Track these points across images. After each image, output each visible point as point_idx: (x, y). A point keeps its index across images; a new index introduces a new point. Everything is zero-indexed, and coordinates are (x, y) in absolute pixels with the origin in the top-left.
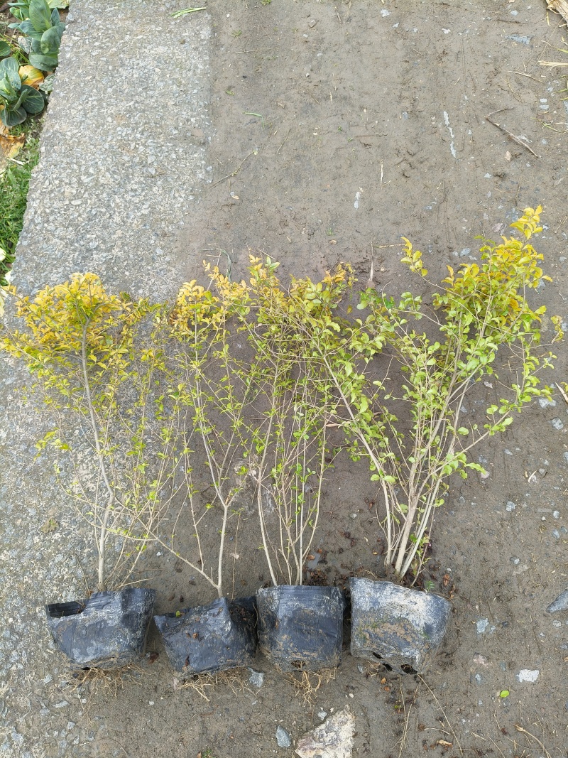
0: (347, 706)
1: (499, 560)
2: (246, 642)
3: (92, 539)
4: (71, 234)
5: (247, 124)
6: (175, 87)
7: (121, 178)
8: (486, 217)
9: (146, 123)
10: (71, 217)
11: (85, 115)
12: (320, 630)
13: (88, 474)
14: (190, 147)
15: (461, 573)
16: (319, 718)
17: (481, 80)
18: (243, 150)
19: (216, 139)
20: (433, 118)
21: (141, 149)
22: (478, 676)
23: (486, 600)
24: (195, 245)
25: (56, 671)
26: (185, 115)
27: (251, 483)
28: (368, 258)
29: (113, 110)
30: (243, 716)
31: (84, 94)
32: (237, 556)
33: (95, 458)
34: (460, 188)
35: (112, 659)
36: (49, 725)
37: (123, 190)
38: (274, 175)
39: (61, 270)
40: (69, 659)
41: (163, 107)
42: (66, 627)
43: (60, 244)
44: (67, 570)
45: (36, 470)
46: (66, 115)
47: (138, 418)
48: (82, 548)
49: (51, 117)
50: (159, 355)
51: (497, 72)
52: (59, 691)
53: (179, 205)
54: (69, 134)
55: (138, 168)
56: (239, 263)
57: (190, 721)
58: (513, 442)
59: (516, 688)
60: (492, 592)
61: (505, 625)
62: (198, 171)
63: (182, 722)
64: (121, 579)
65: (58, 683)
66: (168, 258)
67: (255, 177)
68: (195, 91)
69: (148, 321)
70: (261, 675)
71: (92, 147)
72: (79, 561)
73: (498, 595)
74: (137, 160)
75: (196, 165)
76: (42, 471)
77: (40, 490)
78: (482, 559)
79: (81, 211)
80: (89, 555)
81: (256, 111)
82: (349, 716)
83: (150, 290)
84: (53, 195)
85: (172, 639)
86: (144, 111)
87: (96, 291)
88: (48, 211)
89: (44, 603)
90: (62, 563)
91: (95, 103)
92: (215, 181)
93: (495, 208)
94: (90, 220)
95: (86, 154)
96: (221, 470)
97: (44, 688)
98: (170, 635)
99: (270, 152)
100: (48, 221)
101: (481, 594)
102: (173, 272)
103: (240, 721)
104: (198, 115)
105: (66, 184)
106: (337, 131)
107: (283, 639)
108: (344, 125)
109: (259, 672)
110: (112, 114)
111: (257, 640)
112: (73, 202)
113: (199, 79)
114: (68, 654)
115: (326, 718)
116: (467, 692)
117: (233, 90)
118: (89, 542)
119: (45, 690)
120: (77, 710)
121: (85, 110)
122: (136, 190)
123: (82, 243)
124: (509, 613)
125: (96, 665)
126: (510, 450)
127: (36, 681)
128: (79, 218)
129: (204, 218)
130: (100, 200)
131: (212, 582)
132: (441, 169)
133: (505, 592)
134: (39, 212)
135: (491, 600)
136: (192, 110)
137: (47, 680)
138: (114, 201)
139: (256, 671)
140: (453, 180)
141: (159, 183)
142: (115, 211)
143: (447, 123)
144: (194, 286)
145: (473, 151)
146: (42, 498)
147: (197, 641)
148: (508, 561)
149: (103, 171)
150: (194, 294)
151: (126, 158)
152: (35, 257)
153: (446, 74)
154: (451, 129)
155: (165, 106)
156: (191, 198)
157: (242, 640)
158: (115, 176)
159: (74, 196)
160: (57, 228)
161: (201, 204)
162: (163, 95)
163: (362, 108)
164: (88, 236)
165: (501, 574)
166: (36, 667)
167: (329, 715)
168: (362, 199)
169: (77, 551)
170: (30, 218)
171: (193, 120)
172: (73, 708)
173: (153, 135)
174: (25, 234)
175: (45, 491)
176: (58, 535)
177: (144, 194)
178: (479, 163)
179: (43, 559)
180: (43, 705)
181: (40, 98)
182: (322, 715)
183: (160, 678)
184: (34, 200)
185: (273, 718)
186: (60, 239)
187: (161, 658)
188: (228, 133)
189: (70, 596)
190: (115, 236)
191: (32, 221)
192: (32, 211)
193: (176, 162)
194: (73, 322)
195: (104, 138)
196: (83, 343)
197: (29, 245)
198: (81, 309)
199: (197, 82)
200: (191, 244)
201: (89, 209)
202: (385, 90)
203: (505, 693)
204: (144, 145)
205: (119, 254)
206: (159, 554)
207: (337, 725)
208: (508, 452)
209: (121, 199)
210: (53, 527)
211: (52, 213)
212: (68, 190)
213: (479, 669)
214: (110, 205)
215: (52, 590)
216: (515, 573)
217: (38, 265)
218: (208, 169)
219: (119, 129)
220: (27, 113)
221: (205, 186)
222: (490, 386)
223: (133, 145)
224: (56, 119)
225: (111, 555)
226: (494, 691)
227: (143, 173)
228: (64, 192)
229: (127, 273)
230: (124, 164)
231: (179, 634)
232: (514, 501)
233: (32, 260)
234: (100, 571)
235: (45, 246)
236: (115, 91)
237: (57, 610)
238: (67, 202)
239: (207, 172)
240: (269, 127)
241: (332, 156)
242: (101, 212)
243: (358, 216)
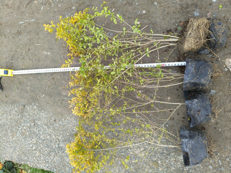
0: (223, 61)
1: (174, 8)
2: (201, 94)
3: (161, 150)
4: (53, 154)
5: (19, 91)
6: (4, 115)
7: (34, 135)
8: (56, 10)
9: (16, 126)
10: (47, 153)
11: (12, 147)
12: (201, 67)
13: (138, 150)
14: (25, 111)
15: (178, 21)
16: (227, 70)
17: (9, 10)
18: (27, 92)
19: (23, 101)
20: (21, 27)
21: (25, 128)
22: (214, 16)
23: (188, 12)
24: (59, 110)
25: (208, 164)
26: (14, 112)
27: (144, 92)
28: (67, 50)
29: (11, 137)
30: (226, 97)
31: (4, 147)
32: (169, 98)
33: (132, 147)
34: (45, 18)
35: (206, 143)
36: (228, 167)
37: (39, 135)
38: (37, 82)
39: (65, 158)
40: (205, 159)
41: (11, 120)
42: (193, 160)
43: (56, 157)
44: (172, 159)
45: (135, 169)
46: (11, 154)
47: (119, 132)
48: (164, 153)
49: (12, 159)
50: (97, 123)
51: (7, 5)
52: (215, 163)
53: (45, 115)
54: (18, 153)
55: (31, 129)
56: (66, 95)
57: (227, 116)
58: (133, 2)
59: (219, 3)
60: (185, 10)
61: (196, 6)
62: (34, 108)
63: (227, 119)
64: (176, 140)
65: (212, 163)
66: (63, 120)
67: (37, 88)
68: (6, 108)
69: (85, 127)
70: (211, 91)
71: (23, 145)
72: (169, 154)
73: (186, 8)
74: (28, 129)
75: (32, 109)
76: (136, 167)
77: (143, 167)
78: (173, 13)
79: (45, 150)
80: (166, 151)
81: (14, 87)
82: (227, 60)
83: (74, 126)
84: (39, 160)
85: (199, 121)
86: (12, 126)
87: (73, 145)
88: (44, 162)
89: (183, 167)
90: (169, 161)
91: (8, 144)
92: (38, 102)
93: (53, 7)
94: (48, 147)
95: (25, 147)
96: (139, 103)
97: (214, 168)
98: (197, 122)
99: (29, 83)
100: (48, 162)
101: (185, 14)
102: (68, 118)
103: (227, 98)
104: (14, 107)
105: (35, 155)
106: (23, 60)
107: (203, 81)
108: (21, 57)
109: (210, 91)
110: (12, 138)
111: (200, 91)
112: (42, 153)
113: (2, 107)
114: (203, 159)
115: (227, 68)
116: (219, 19)
117: (7, 95)
118: (162, 151)
119: (215, 168)
120: (222, 157)
121: (10, 147)
122: (39, 130)
123: (56, 150)
124: (192, 5)
125: (208, 149)
126: (136, 3)
127: (211, 171)
128: (48, 151)
129: (50, 107)
130: (42, 143)
131: (179, 106)
132: (39, 25)
133: (185, 6)
134: (44, 165)
135: (188, 10)
136: (13, 110)
137: (211, 167)
138: (42, 138)
139: (210, 92)
140: (42, 21)
141: (37, 122)
142: (46, 138)
143: (23, 22)
144: (74, 110)
145: (33, 14)
146: (145, 167)
147: (201, 112)
148: (174, 4)
149: (31, 142)
150: (77, 110)
151: (28, 133)
152: (60, 167)
153: (7, 22)
154: (25, 21)
155: (11, 119)
156: (43, 111)
157: (200, 96)
158: (34, 137)
159: (40, 152)
160: (51, 159)
161: (45, 107)
162: (7, 120)
163: (16, 51)
164: (54, 147)
165: (179, 7)
166: (206, 171)
167: (226, 67)
168: (47, 51)
169: (165, 155)
170: (46, 168)
171: (16, 109)
172: (222, 158)
173: (20, 124)
174: (52, 170)
175: (143, 166)
176: (159, 162)
177: (40, 127)
178: (37, 12)
179: (167, 167)
180: (220, 169)
181: (7, 163)
182: (226, 69)
183: (211, 127)
184: (40, 167)
185: (226, 87)
186: (55, 157)
187: (204, 126)
188: (21, 97)
189: (181, 158)
190: (54, 138)
191: (47, 167)
192: (44, 167)
193: (30, 116)
194: (83, 153)
195: (20, 141)
196: (91, 150)
197: (56, 169)
198: (79, 150)
199: (3, 108)
200: (59, 111)
201: (44, 147)
202: (11, 43)
203: (221, 6)
204: (24, 127)
205: (61, 137)
206: (167, 126)
207: (230, 64)
208: (137, 4)
209: (42, 135)
210: (156, 163)
211: (45, 160)
212: (37, 154)
213: (211, 15)
214: (44, 140)
215: (179, 164)
216: (179, 2)
217: (63, 166)
218: (33, 105)
219: (17, 135)
220: (12, 168)
221: (39, 106)
222: (114, 9)
223: (23, 131)
224: (12, 157)
225: (168, 142)
226: (219, 10)
227: (33, 127)
228: (38, 156)
229: (68, 134)
230: (30, 134)
231: (198, 118)
232: (154, 2)
233: (61, 168)
234: (173, 147)
235: (56, 163)
236: (4, 136)
237: (187, 162)
238: (42, 155)
239: (34, 105)
240: (20, 83)
241: (32, 62)
242: (46, 143)
243: (53, 53)
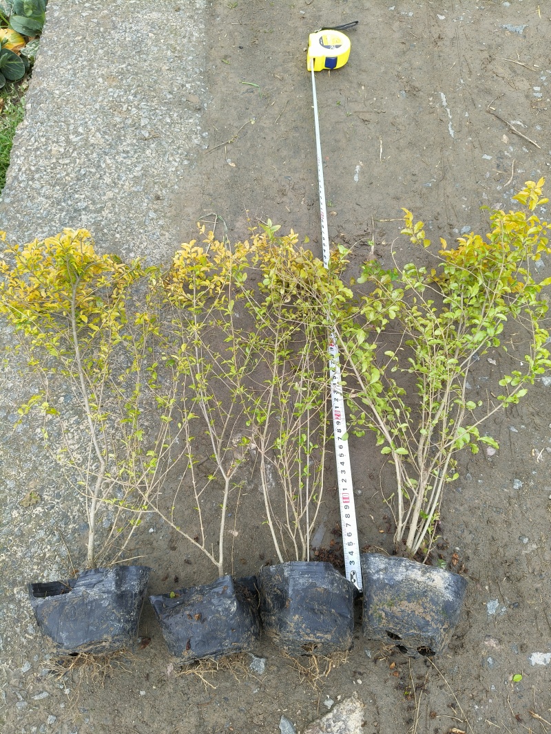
0: (355, 692)
1: (507, 539)
2: (252, 625)
3: (77, 513)
4: (57, 193)
5: (244, 93)
6: (169, 52)
7: (113, 139)
8: (485, 196)
9: (139, 86)
10: (58, 176)
11: (75, 74)
12: (333, 610)
13: (73, 444)
14: (185, 112)
15: (469, 552)
16: (326, 707)
17: (476, 65)
18: (240, 118)
19: (212, 105)
20: (431, 99)
21: (134, 111)
22: (490, 660)
23: (496, 581)
24: (190, 210)
25: (35, 658)
26: (179, 80)
27: (251, 457)
28: (369, 231)
29: (104, 71)
30: (243, 706)
31: (74, 53)
32: (236, 534)
33: (82, 427)
34: (459, 167)
35: (104, 644)
36: (26, 720)
37: (114, 151)
38: (272, 144)
39: (46, 229)
40: (55, 644)
41: (157, 72)
42: (51, 608)
43: (46, 203)
44: (49, 547)
45: (16, 438)
46: (54, 73)
47: (130, 386)
48: (66, 524)
49: (39, 74)
50: (153, 321)
51: (491, 59)
52: (39, 680)
53: (174, 169)
54: (57, 92)
55: (130, 130)
56: (236, 230)
57: (185, 712)
58: (518, 419)
59: (529, 672)
60: (501, 572)
61: (516, 605)
62: (194, 137)
63: (177, 713)
64: (109, 558)
65: (38, 671)
66: (161, 222)
67: (252, 146)
68: (191, 58)
69: (140, 286)
70: (263, 660)
71: (82, 106)
72: (62, 538)
73: (508, 575)
74: (129, 122)
75: (191, 130)
76: (23, 440)
77: (21, 460)
78: (490, 537)
79: (69, 170)
80: (74, 530)
81: (253, 81)
82: (358, 704)
83: (143, 254)
84: (39, 153)
85: (171, 621)
86: (137, 74)
87: (88, 250)
88: (33, 168)
89: (23, 582)
90: (44, 540)
91: (85, 63)
92: (211, 147)
93: (493, 188)
94: (78, 180)
95: (75, 113)
96: (221, 441)
97: (21, 678)
98: (168, 616)
99: (267, 122)
100: (33, 179)
101: (490, 574)
102: (167, 236)
103: (240, 711)
104: (193, 81)
105: (53, 142)
106: (335, 105)
107: (294, 619)
108: (342, 100)
109: (261, 657)
110: (103, 75)
111: (261, 622)
112: (60, 161)
113: (194, 46)
114: (53, 638)
115: (333, 706)
116: (479, 676)
117: (229, 59)
118: (74, 518)
119: (23, 680)
120: (59, 702)
121: (74, 70)
122: (128, 152)
123: (69, 202)
124: (519, 594)
125: (86, 650)
126: (515, 427)
127: (13, 670)
128: (67, 178)
129: (199, 183)
130: (89, 160)
131: (213, 559)
132: (439, 149)
133: (514, 572)
134: (24, 169)
135: (501, 581)
136: (187, 76)
137: (25, 668)
138: (105, 162)
139: (257, 656)
140: (451, 159)
141: (152, 146)
142: (105, 172)
143: (445, 104)
144: (192, 247)
145: (470, 133)
146: (22, 468)
147: (199, 623)
148: (517, 541)
149: (93, 130)
150: (193, 255)
151: (118, 120)
152: (18, 215)
153: (442, 58)
154: (448, 110)
155: (159, 71)
156: (186, 162)
157: (247, 621)
158: (106, 137)
159: (62, 155)
160: (42, 187)
161: (197, 169)
162: (156, 59)
163: (360, 85)
164: (77, 196)
165: (510, 553)
166: (13, 654)
167: (337, 703)
168: (362, 172)
169: (60, 526)
170: (14, 175)
171: (188, 86)
172: (53, 701)
173: (146, 98)
174: (7, 191)
175: (26, 461)
176: (39, 509)
177: (136, 156)
178: (476, 144)
179: (22, 535)
180: (20, 697)
181: (21, 65)
182: (329, 703)
183: (152, 665)
184: (18, 157)
185: (276, 707)
186: (46, 198)
187: (153, 643)
188: (224, 101)
189: (52, 576)
190: (106, 197)
191: (16, 178)
192: (16, 168)
193: (170, 126)
194: (62, 280)
195: (94, 99)
196: (73, 302)
197: (12, 203)
198: (71, 266)
199: (192, 49)
200: (186, 209)
201: (77, 169)
202: (383, 69)
203: (518, 678)
204: (137, 107)
205: (110, 215)
206: (151, 530)
207: (345, 713)
208: (513, 430)
209: (112, 160)
210: (34, 501)
211: (38, 171)
212: (54, 148)
213: (491, 652)
214: (100, 166)
215: (33, 569)
216: (524, 552)
217: (21, 224)
218: (204, 135)
219: (111, 90)
220: (7, 79)
221: (200, 151)
222: (494, 362)
223: (125, 107)
224: (44, 76)
225: (101, 533)
226: (507, 675)
227: (136, 135)
228: (51, 150)
229: (118, 236)
230: (115, 125)
231: (179, 615)
232: (521, 479)
233: (15, 218)
234: (90, 546)
235: (29, 204)
236: (107, 53)
237: (40, 590)
238: (54, 161)
239: (203, 137)
240: (266, 98)
241: (330, 129)
242: (91, 172)
243: (358, 189)
